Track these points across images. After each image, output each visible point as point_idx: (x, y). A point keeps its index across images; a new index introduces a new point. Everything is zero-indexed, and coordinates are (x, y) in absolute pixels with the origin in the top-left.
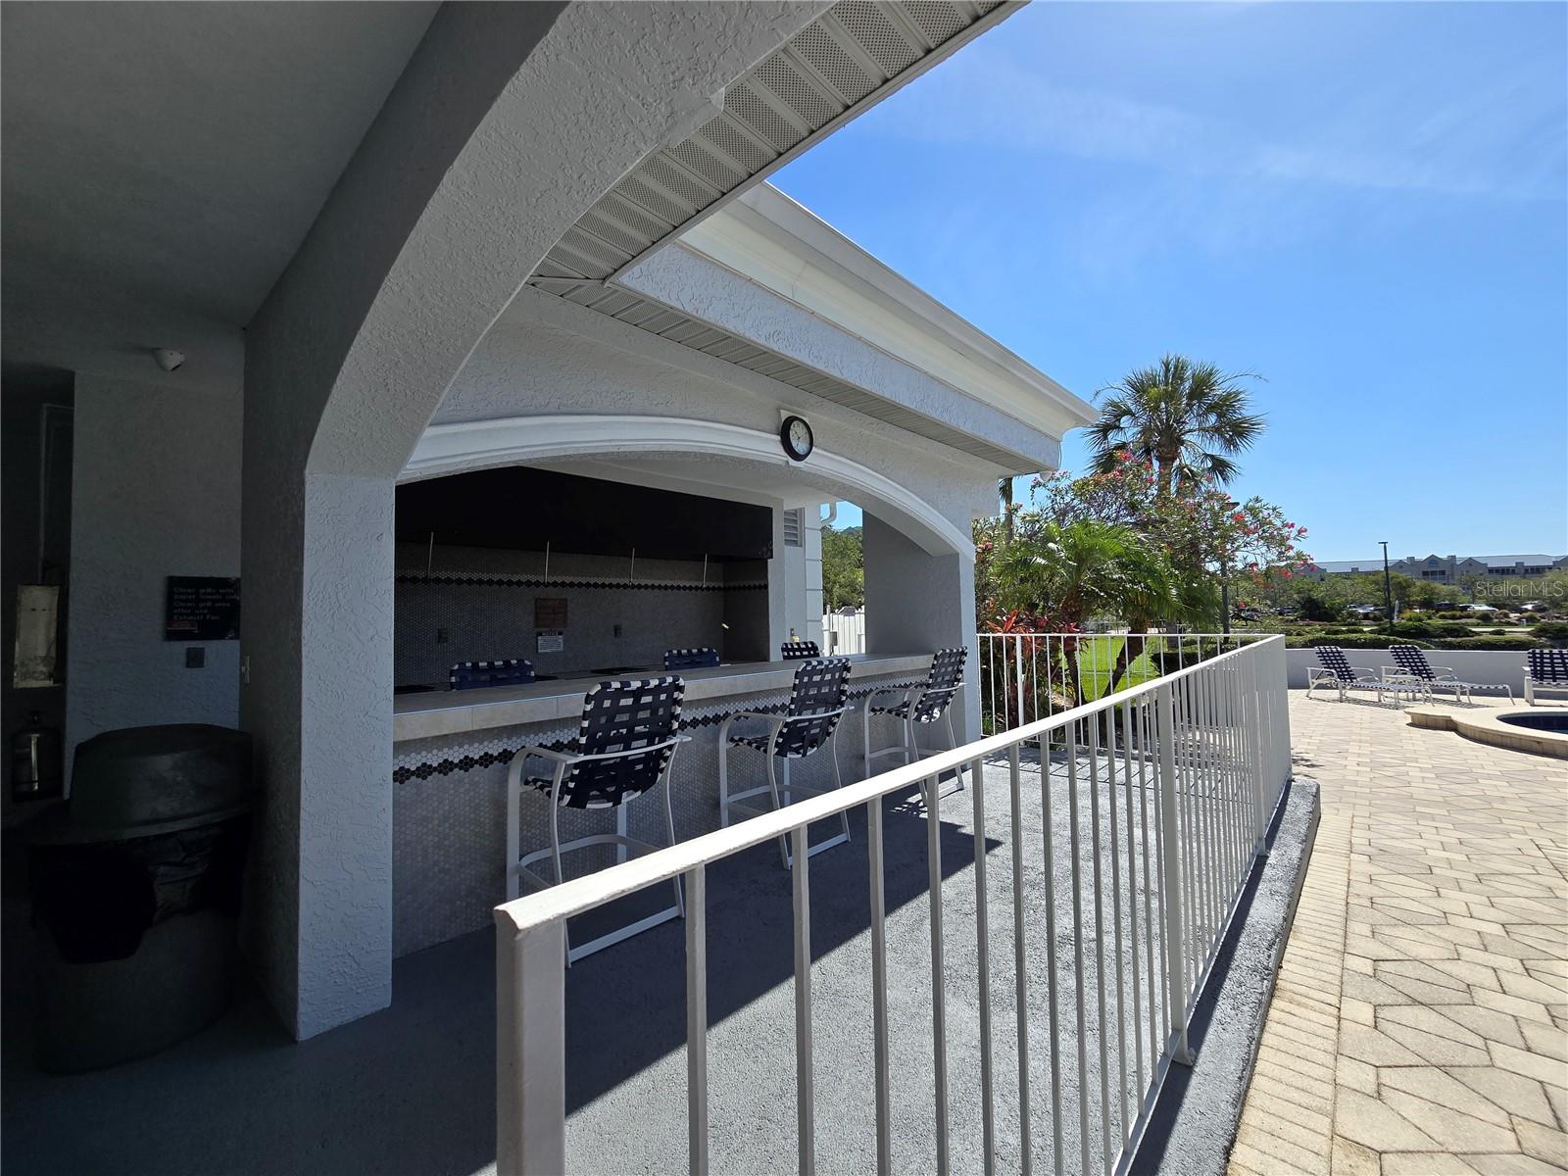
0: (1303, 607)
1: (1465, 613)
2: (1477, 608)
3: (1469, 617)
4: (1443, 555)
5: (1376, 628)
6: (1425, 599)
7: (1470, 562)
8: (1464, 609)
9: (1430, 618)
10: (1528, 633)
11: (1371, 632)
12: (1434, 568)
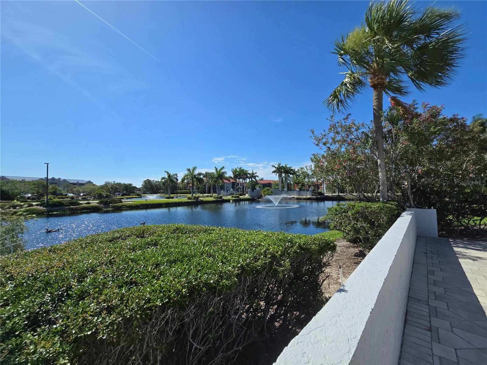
1: (66, 196)
2: (70, 195)
3: (67, 198)
4: (57, 178)
5: (39, 203)
6: (54, 191)
7: (65, 181)
8: (66, 195)
9: (54, 198)
10: (97, 203)
11: (37, 205)
12: (54, 182)
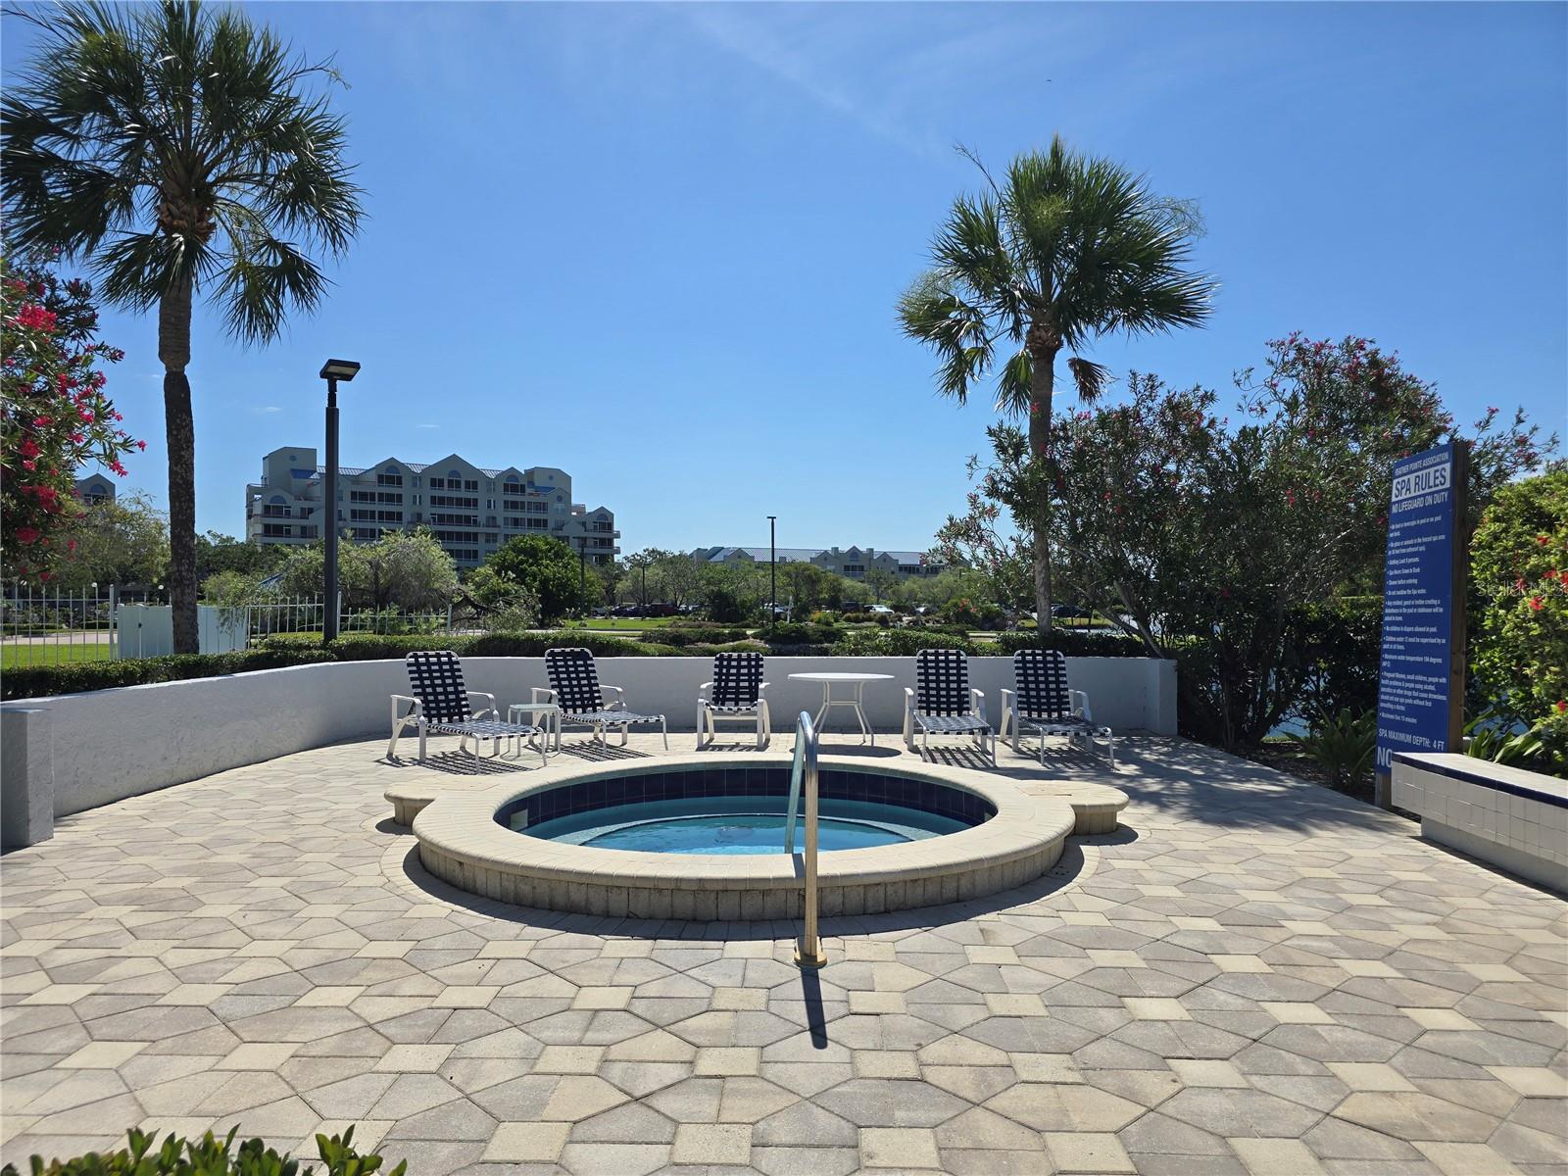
0: (712, 602)
1: (867, 615)
2: (878, 609)
3: (869, 619)
4: (863, 548)
6: (835, 597)
7: (885, 557)
8: (868, 610)
9: (836, 621)
12: (855, 562)
